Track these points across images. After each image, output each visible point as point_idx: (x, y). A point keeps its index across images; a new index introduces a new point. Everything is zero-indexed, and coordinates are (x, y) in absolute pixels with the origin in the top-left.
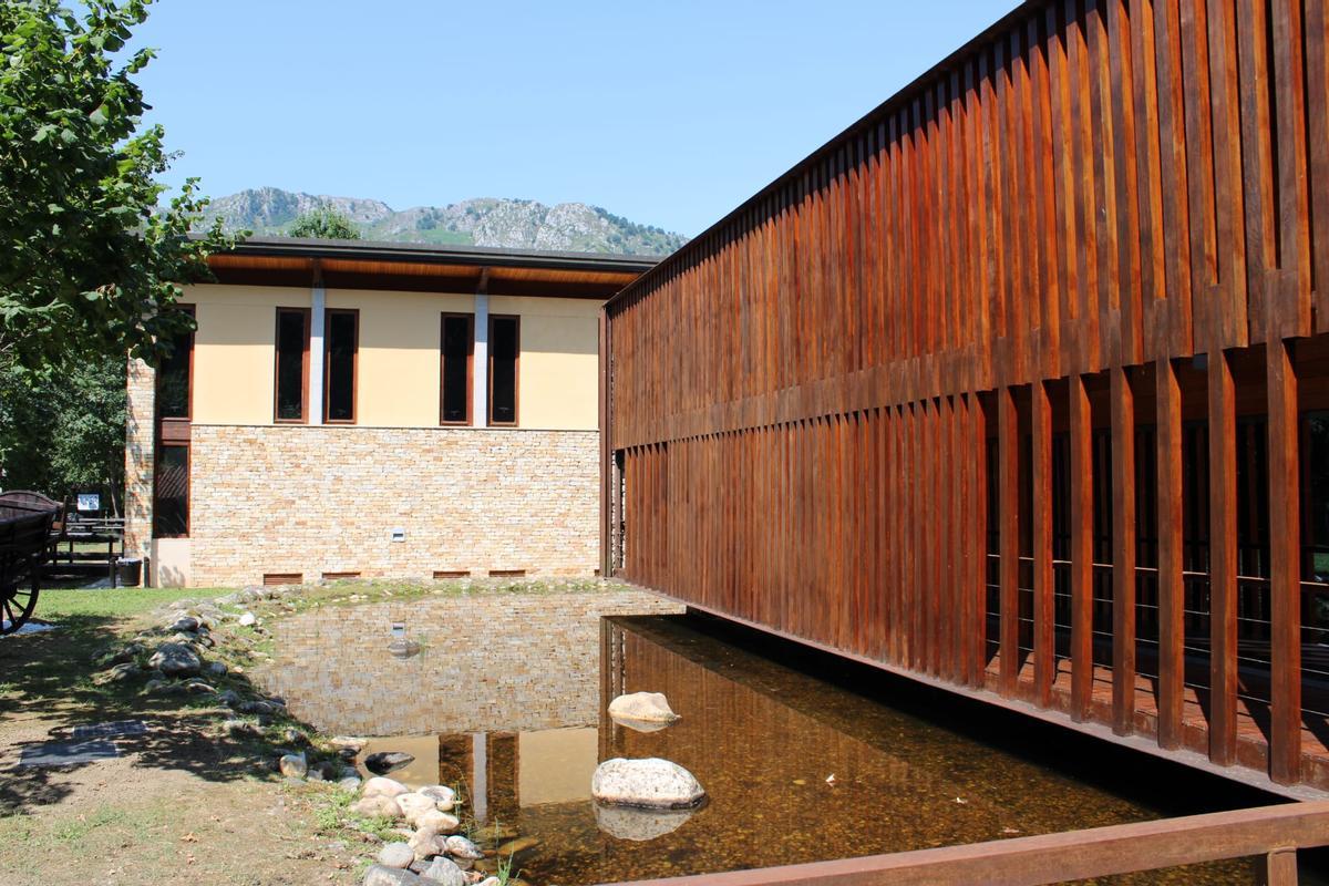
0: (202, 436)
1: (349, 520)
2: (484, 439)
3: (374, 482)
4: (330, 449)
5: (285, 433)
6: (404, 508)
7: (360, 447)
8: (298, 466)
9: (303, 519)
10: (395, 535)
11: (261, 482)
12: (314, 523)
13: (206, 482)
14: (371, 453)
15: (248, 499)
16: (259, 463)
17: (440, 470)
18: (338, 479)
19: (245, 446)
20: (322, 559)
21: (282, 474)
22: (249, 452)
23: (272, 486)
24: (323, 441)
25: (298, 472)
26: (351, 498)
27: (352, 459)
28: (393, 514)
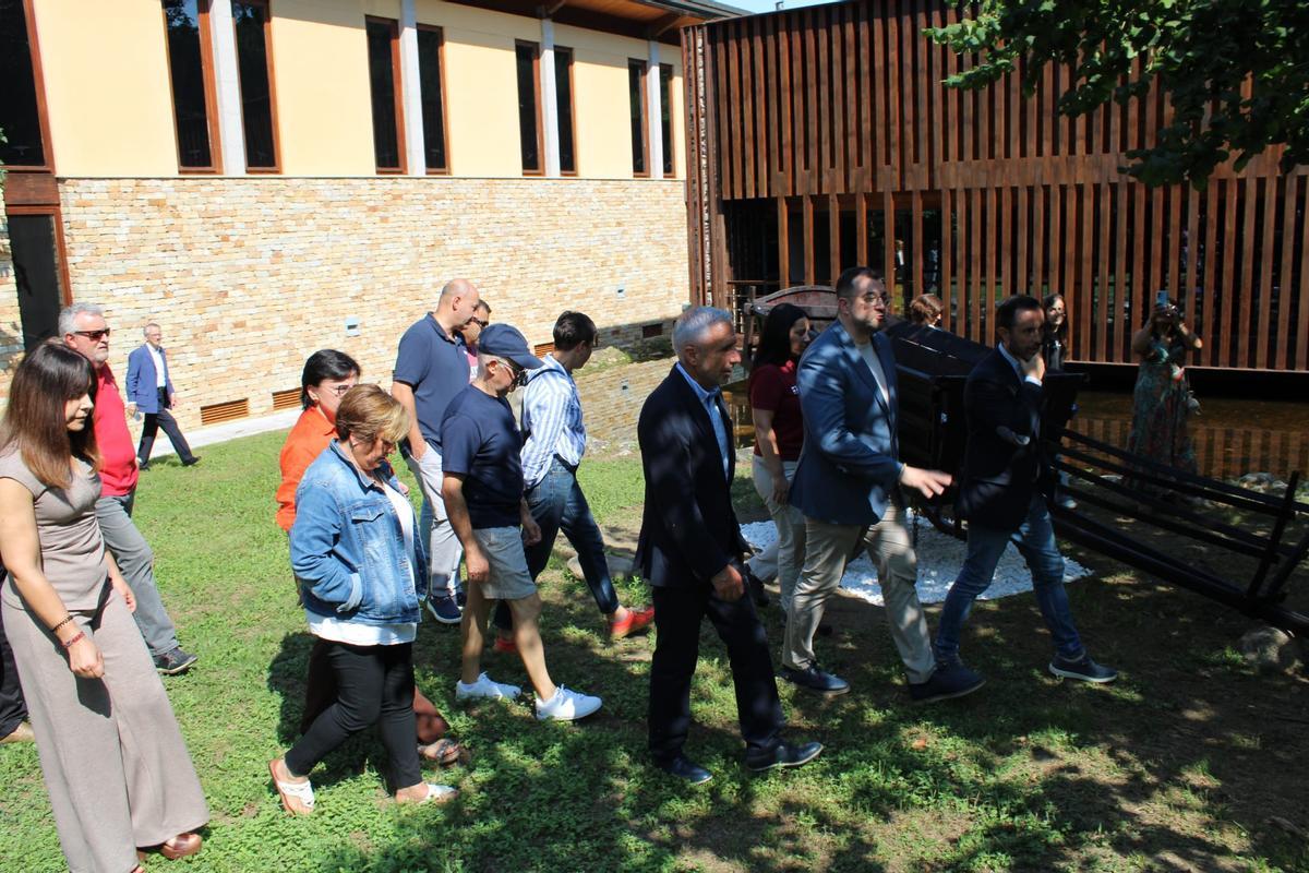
0: (85, 197)
1: (296, 313)
2: (428, 191)
3: (319, 257)
4: (264, 211)
5: (203, 189)
6: (356, 289)
7: (299, 207)
8: (225, 239)
9: (240, 319)
10: (350, 327)
11: (181, 267)
12: (256, 323)
13: (100, 273)
14: (311, 216)
15: (167, 295)
16: (172, 239)
17: (388, 235)
18: (277, 255)
19: (152, 212)
20: (269, 373)
21: (207, 252)
22: (159, 221)
23: (196, 272)
24: (254, 200)
25: (227, 247)
26: (296, 282)
27: (290, 225)
28: (345, 299)
